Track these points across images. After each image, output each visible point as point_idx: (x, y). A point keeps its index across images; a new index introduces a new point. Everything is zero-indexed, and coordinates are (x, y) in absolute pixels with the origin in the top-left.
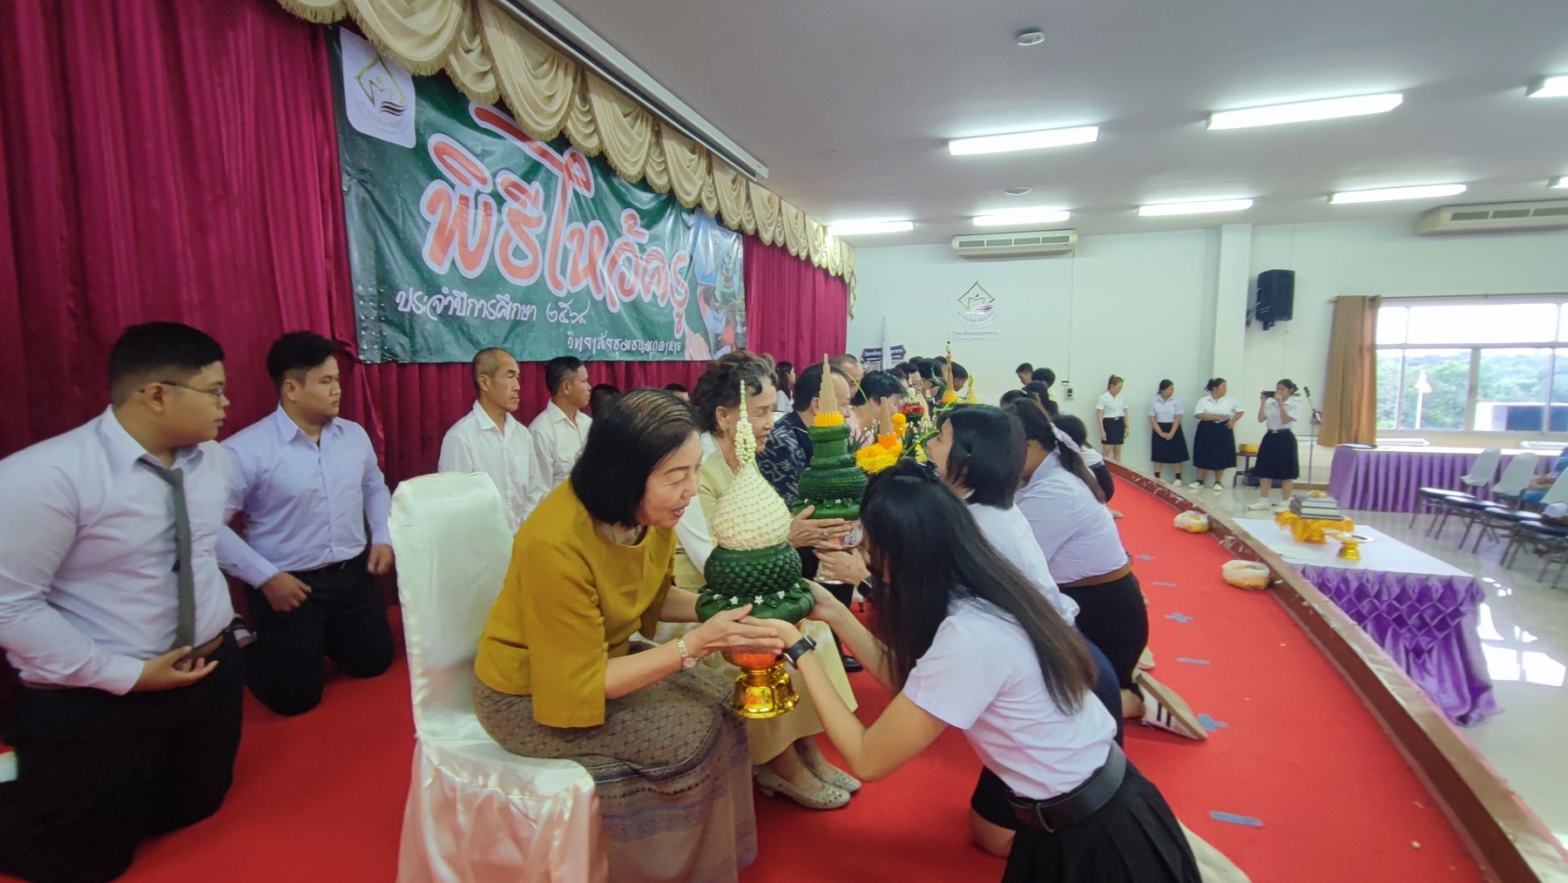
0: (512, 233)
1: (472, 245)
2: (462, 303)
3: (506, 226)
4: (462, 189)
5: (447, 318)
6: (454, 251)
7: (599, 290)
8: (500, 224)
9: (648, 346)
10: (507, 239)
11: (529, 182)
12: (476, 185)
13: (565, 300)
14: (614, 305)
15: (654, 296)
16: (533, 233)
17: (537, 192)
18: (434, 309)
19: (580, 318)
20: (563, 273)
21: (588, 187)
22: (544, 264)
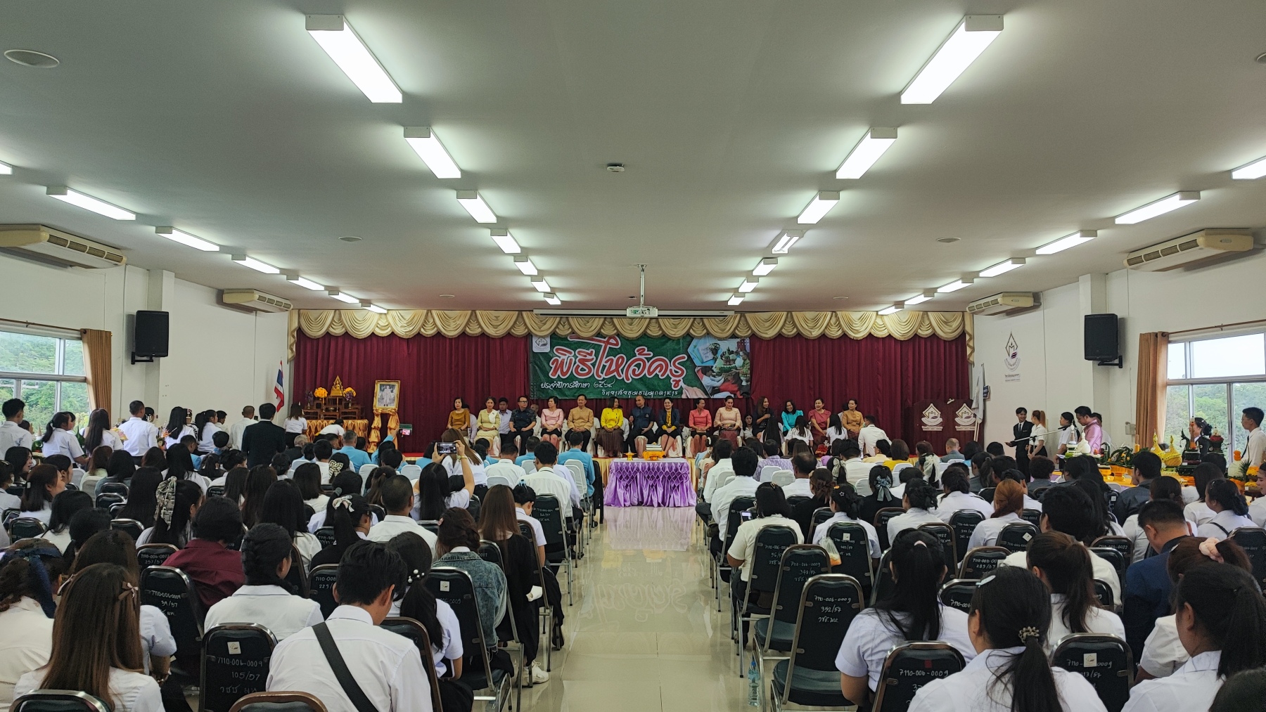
0: (580, 364)
1: (565, 370)
2: (559, 384)
3: (578, 363)
4: (563, 357)
5: (555, 388)
6: (559, 373)
7: (620, 376)
8: (575, 364)
9: (652, 393)
10: (578, 366)
11: (588, 350)
12: (568, 355)
13: (602, 381)
14: (628, 380)
15: (657, 375)
16: (589, 363)
17: (592, 352)
18: (552, 387)
19: (609, 385)
20: (602, 373)
21: (617, 344)
22: (594, 371)
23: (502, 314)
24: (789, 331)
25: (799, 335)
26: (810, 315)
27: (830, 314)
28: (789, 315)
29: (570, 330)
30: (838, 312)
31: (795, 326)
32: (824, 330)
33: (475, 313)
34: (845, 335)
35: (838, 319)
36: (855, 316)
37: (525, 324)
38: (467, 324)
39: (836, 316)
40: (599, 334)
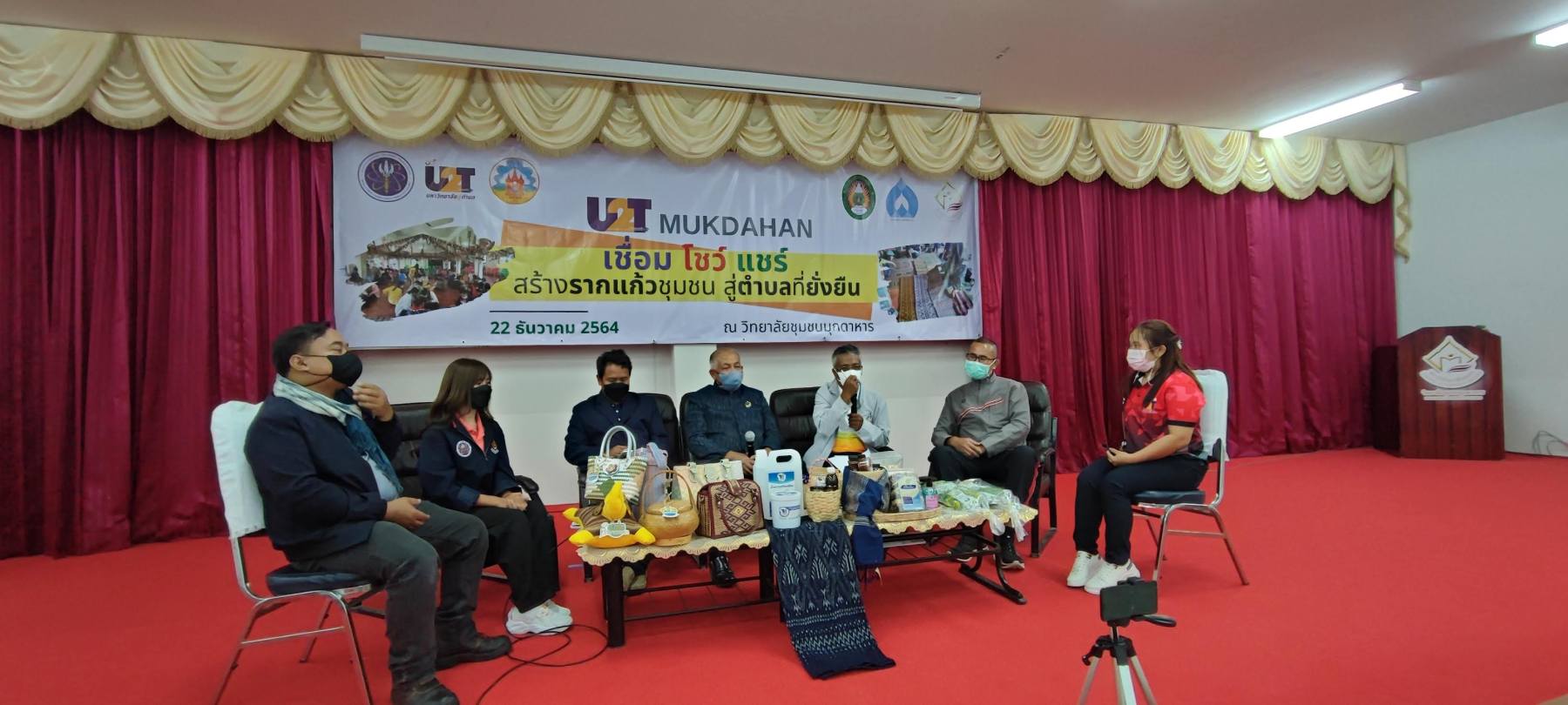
23: (247, 57)
24: (1087, 170)
25: (1105, 179)
26: (1129, 128)
27: (1165, 128)
28: (1085, 125)
29: (501, 126)
30: (1181, 128)
31: (1097, 153)
32: (1157, 167)
33: (133, 44)
34: (1194, 185)
35: (1179, 144)
36: (1215, 137)
37: (339, 98)
38: (100, 79)
39: (1177, 136)
40: (597, 141)
